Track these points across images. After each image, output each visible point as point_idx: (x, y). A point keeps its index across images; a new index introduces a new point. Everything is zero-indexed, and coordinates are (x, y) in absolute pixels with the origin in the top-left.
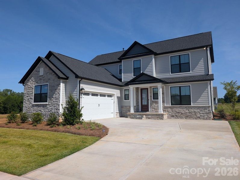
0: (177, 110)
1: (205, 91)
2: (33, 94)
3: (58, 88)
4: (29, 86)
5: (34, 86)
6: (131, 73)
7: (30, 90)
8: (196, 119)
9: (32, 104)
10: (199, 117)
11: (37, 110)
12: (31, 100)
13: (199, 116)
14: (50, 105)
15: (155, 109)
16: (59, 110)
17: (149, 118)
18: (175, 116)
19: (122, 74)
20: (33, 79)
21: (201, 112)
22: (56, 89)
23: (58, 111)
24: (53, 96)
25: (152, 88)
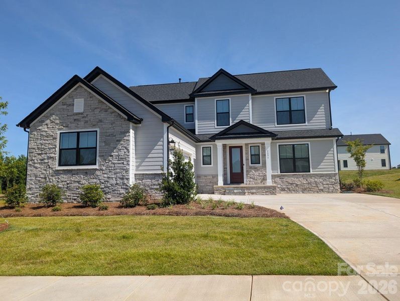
0: (290, 180)
1: (330, 152)
2: (57, 149)
3: (125, 138)
4: (44, 134)
5: (59, 132)
6: (212, 120)
7: (47, 140)
8: (318, 192)
9: (54, 169)
10: (322, 190)
11: (68, 182)
12: (50, 161)
13: (322, 188)
14: (102, 170)
15: (254, 179)
16: (128, 179)
17: (253, 193)
18: (286, 189)
19: (196, 121)
20: (55, 119)
21: (324, 183)
22: (119, 141)
23: (126, 181)
24: (113, 154)
25: (250, 145)
